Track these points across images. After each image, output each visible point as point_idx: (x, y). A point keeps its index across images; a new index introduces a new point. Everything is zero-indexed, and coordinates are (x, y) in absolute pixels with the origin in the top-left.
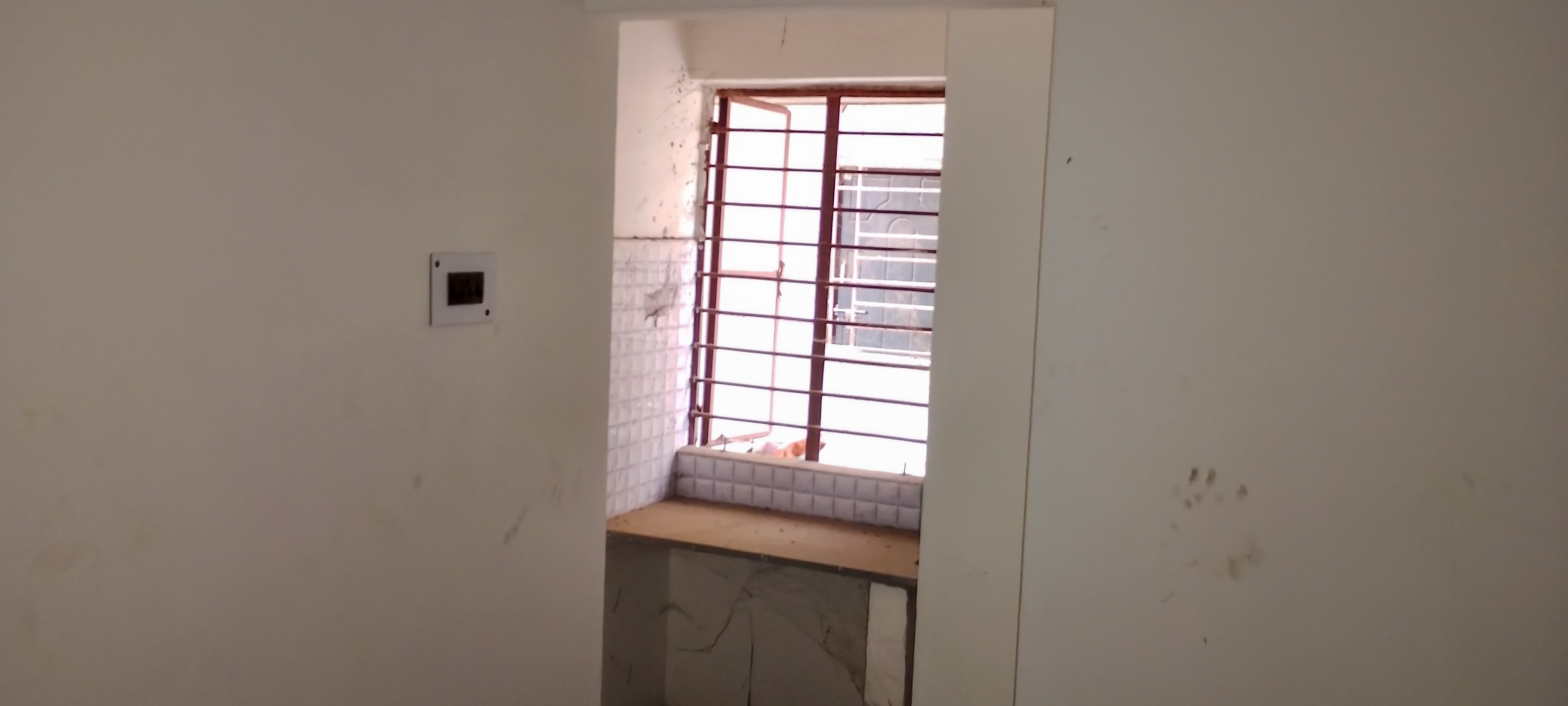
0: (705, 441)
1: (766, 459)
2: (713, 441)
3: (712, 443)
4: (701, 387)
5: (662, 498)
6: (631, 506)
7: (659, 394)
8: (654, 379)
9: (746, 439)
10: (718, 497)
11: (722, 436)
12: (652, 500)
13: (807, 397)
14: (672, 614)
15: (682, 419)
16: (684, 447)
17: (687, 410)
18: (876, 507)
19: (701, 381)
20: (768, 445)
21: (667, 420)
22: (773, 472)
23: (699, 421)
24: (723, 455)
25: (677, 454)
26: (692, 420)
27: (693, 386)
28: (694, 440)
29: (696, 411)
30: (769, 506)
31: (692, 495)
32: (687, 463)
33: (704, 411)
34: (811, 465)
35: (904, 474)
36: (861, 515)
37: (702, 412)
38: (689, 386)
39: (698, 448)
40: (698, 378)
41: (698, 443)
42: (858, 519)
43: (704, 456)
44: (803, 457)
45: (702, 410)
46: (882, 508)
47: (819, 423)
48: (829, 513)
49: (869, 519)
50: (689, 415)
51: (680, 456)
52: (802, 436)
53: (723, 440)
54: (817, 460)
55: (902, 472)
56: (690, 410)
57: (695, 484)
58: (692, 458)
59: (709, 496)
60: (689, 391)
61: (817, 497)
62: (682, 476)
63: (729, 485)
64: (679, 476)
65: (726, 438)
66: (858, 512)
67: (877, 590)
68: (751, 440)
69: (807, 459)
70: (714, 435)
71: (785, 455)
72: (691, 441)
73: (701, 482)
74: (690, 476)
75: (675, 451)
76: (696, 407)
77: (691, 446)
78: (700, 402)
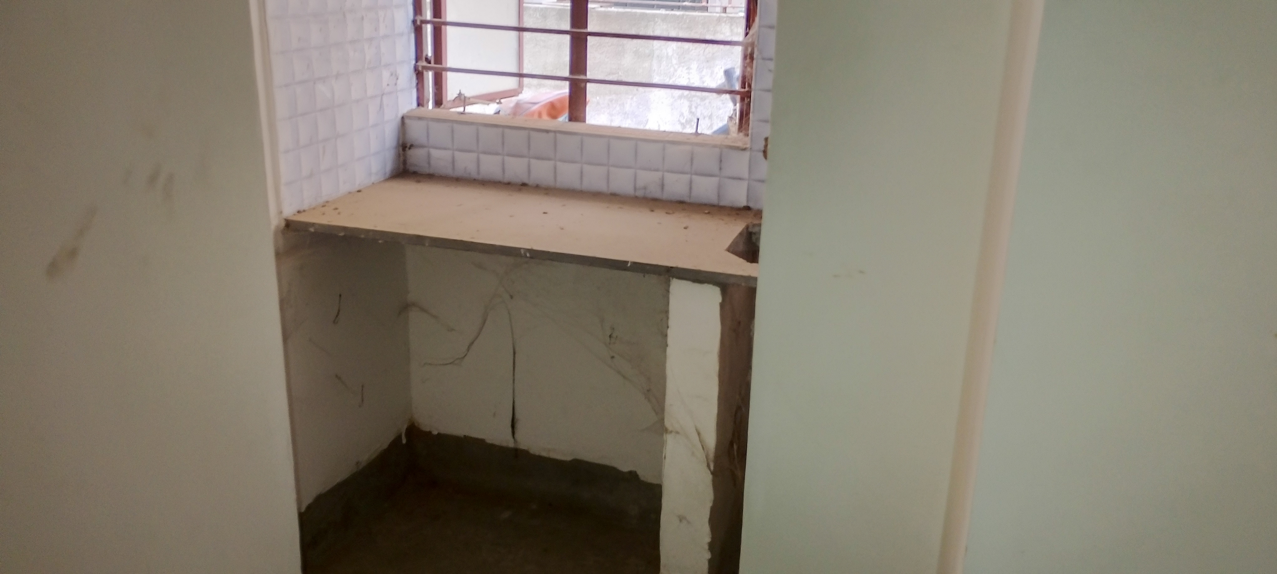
0: (438, 102)
1: (519, 121)
2: (450, 101)
3: (449, 105)
4: (428, 29)
5: (388, 175)
6: (344, 189)
7: (371, 40)
8: (362, 18)
9: (489, 98)
10: (459, 172)
11: (460, 94)
12: (374, 179)
13: (567, 38)
14: (414, 315)
15: (406, 74)
16: (412, 110)
17: (414, 62)
18: (663, 179)
19: (427, 22)
20: (518, 105)
21: (386, 74)
22: (529, 138)
23: (429, 76)
24: (463, 118)
25: (403, 118)
26: (419, 74)
27: (418, 30)
28: (425, 102)
29: (425, 64)
30: (526, 181)
31: (427, 171)
32: (416, 132)
33: (435, 63)
34: (575, 127)
35: (697, 133)
36: (645, 188)
37: (432, 65)
38: (413, 30)
39: (430, 110)
40: (423, 18)
41: (431, 105)
42: (640, 193)
43: (438, 120)
44: (564, 118)
45: (432, 61)
46: (670, 178)
47: (584, 72)
48: (601, 186)
49: (655, 192)
50: (416, 69)
51: (407, 121)
52: (564, 89)
53: (462, 100)
54: (584, 121)
55: (694, 131)
56: (417, 61)
57: (429, 155)
58: (422, 124)
59: (449, 171)
60: (413, 36)
61: (587, 168)
62: (411, 146)
63: (473, 156)
64: (408, 146)
65: (465, 97)
66: (640, 183)
67: (678, 288)
68: (498, 101)
69: (571, 119)
70: (451, 93)
71: (540, 115)
72: (420, 103)
73: (435, 153)
74: (422, 146)
75: (400, 115)
76: (424, 59)
77: (421, 108)
78: (429, 51)
